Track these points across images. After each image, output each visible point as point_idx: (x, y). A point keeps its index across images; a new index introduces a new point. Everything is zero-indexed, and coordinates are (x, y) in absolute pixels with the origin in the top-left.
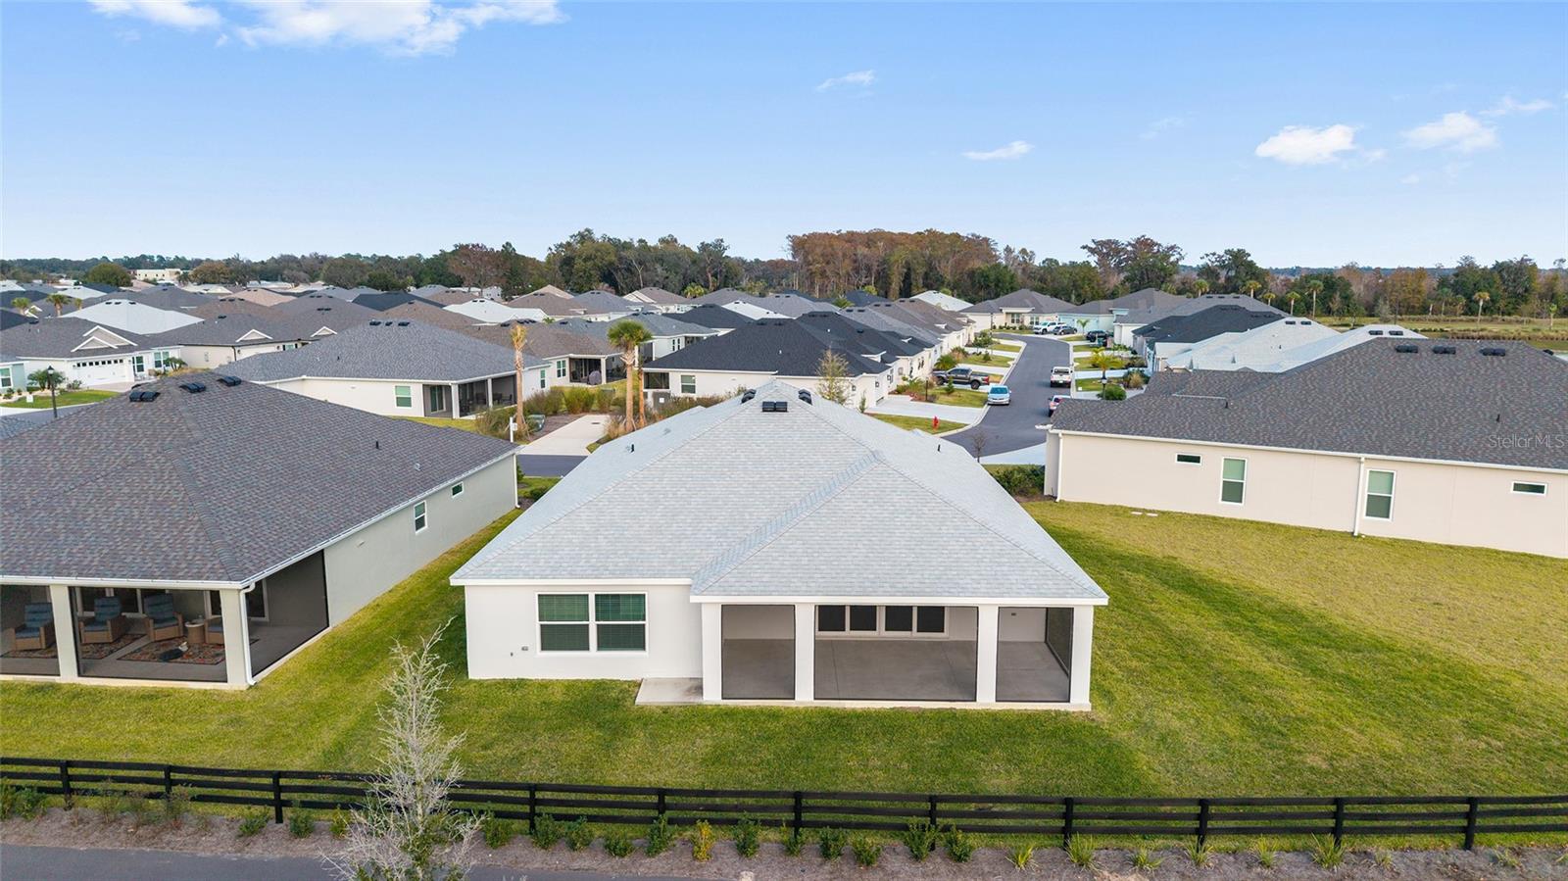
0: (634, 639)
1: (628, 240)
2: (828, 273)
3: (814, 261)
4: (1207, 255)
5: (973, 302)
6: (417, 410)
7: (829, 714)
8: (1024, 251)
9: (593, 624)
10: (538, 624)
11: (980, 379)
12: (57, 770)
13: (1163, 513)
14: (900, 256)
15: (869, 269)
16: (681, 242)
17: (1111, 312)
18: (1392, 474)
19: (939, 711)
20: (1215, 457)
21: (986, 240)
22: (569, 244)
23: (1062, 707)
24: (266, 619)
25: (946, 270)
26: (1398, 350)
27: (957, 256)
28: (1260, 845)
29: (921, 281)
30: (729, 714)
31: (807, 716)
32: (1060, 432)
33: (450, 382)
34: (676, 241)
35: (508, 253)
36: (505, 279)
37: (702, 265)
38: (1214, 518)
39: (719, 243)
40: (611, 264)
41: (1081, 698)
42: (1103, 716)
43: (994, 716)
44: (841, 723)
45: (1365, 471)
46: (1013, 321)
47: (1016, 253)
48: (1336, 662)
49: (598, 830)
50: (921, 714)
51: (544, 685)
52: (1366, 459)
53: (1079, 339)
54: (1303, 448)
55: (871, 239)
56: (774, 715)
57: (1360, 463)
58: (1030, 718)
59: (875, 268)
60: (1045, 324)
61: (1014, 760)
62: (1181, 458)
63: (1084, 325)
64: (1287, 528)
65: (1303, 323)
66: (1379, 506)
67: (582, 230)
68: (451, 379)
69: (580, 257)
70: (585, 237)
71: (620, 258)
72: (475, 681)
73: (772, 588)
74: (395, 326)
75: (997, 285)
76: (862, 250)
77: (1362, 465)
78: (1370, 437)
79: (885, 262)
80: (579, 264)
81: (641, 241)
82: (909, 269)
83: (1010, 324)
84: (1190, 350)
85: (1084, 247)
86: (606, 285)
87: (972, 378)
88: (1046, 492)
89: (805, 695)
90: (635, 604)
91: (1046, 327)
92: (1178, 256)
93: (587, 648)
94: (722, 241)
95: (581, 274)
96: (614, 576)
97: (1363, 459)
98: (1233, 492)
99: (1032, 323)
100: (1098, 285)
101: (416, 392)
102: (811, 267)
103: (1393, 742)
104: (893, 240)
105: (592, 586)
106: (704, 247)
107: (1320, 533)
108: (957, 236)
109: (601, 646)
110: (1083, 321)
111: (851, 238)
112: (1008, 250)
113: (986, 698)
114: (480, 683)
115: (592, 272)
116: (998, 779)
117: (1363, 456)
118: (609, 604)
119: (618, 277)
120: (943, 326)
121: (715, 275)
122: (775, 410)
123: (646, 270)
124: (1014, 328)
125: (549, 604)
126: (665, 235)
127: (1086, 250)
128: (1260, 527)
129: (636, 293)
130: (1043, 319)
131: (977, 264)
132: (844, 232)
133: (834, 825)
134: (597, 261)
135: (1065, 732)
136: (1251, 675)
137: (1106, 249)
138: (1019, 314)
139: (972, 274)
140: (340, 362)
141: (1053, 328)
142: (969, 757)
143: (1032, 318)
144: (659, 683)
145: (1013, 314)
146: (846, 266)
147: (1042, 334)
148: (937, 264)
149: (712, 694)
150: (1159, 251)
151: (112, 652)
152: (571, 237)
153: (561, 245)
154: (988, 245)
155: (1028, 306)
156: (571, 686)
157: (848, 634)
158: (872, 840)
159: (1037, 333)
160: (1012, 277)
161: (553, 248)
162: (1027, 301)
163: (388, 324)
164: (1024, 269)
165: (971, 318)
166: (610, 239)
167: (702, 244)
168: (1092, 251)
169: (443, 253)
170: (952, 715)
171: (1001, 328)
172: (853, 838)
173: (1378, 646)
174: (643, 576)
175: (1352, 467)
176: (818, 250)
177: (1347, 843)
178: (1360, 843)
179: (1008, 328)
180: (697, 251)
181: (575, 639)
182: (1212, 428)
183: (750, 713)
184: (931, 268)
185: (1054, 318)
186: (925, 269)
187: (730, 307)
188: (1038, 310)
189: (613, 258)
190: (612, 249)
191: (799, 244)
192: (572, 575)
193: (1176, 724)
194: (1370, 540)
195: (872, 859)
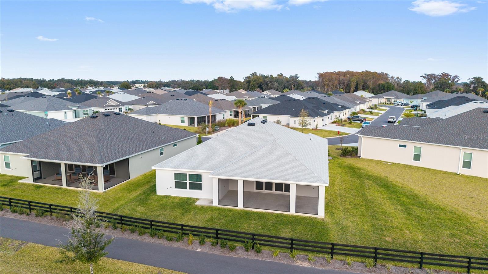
0: (199, 187)
1: (267, 75)
2: (330, 85)
3: (325, 81)
4: (470, 79)
5: (375, 94)
6: (186, 124)
7: (247, 212)
8: (398, 78)
9: (188, 182)
10: (174, 181)
11: (363, 119)
12: (48, 206)
13: (394, 163)
14: (354, 80)
15: (344, 83)
16: (284, 75)
17: (422, 98)
18: (472, 154)
19: (278, 214)
20: (411, 146)
21: (386, 74)
22: (249, 77)
23: (315, 216)
24: (115, 176)
25: (370, 84)
26: (484, 112)
27: (374, 79)
28: (349, 259)
29: (361, 88)
30: (219, 209)
31: (240, 213)
32: (362, 136)
33: (194, 117)
34: (283, 75)
35: (232, 79)
36: (230, 87)
37: (290, 82)
38: (410, 166)
39: (296, 76)
40: (261, 82)
41: (321, 214)
42: (327, 220)
43: (293, 217)
44: (248, 214)
45: (462, 153)
46: (388, 101)
47: (395, 78)
48: (419, 212)
49: (165, 234)
50: (272, 214)
51: (175, 198)
52: (462, 148)
53: (409, 107)
54: (441, 144)
55: (345, 74)
56: (231, 211)
57: (461, 150)
58: (305, 218)
59: (346, 83)
60: (398, 102)
61: (293, 229)
62: (400, 146)
63: (411, 103)
64: (434, 170)
65: (480, 103)
66: (467, 165)
67: (254, 72)
68: (195, 116)
69: (252, 80)
70: (254, 74)
71: (264, 81)
72: (158, 195)
73: (231, 175)
74: (183, 100)
76: (342, 77)
77: (461, 151)
78: (465, 141)
79: (349, 81)
80: (252, 83)
81: (271, 75)
82: (357, 84)
83: (387, 102)
84: (437, 111)
85: (421, 76)
86: (260, 89)
87: (360, 119)
88: (358, 155)
89: (240, 206)
90: (199, 177)
91: (398, 103)
92: (458, 79)
93: (186, 188)
94: (297, 75)
95: (252, 85)
96: (193, 169)
97: (461, 148)
98: (417, 157)
99: (394, 102)
100: (424, 89)
101: (186, 119)
102: (324, 83)
103: (420, 236)
104: (352, 74)
105: (188, 171)
106: (292, 77)
107: (446, 173)
108: (376, 73)
109: (190, 188)
110: (411, 101)
111: (339, 73)
112: (392, 77)
113: (293, 211)
114: (159, 196)
115: (256, 85)
116: (286, 233)
117: (461, 147)
118: (192, 177)
119: (263, 86)
120: (358, 102)
121: (294, 86)
122: (251, 125)
123: (272, 84)
124: (388, 103)
125: (177, 176)
126: (279, 73)
127: (422, 77)
128: (424, 169)
129: (266, 91)
130: (398, 100)
131: (382, 82)
132: (337, 71)
133: (225, 239)
134: (257, 82)
135: (313, 223)
136: (385, 213)
137: (430, 77)
138: (390, 99)
139: (379, 85)
140: (167, 110)
141: (401, 103)
142: (280, 227)
143: (394, 100)
144: (204, 199)
145: (388, 99)
146: (336, 82)
147: (397, 105)
148: (367, 82)
149: (215, 204)
150: (450, 77)
151: (77, 181)
152: (250, 74)
153: (247, 77)
154: (387, 76)
156: (181, 198)
157: (264, 191)
159: (395, 105)
160: (393, 86)
161: (245, 78)
162: (393, 95)
163: (181, 100)
164: (398, 84)
165: (371, 99)
166: (261, 75)
167: (291, 76)
168: (425, 78)
169: (215, 80)
170: (281, 215)
171: (383, 103)
172: (230, 243)
173: (439, 208)
174: (200, 170)
175: (458, 151)
176: (327, 78)
177: (379, 261)
178: (384, 262)
179: (386, 103)
180: (289, 78)
181: (183, 186)
182: (411, 136)
183: (225, 209)
184: (365, 83)
185: (402, 100)
186: (363, 84)
187: (291, 96)
188: (397, 97)
189: (262, 81)
190: (262, 78)
191: (321, 76)
192: (182, 168)
193: (350, 224)
194: (462, 176)
195: (233, 249)
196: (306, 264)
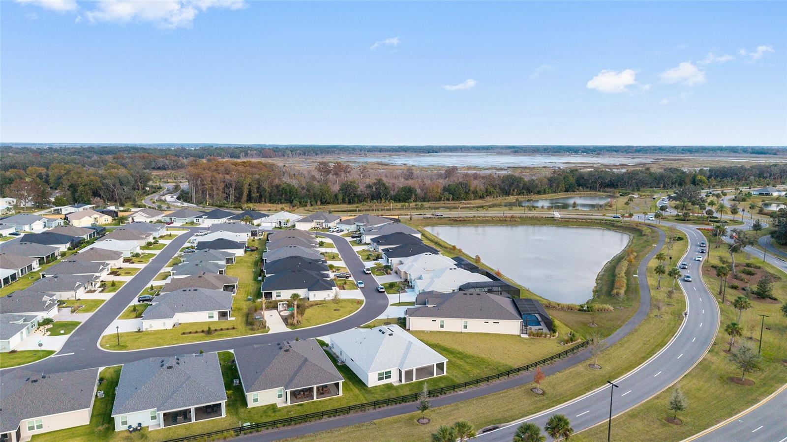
0: (390, 377)
2: (215, 189)
3: (207, 183)
6: (216, 318)
7: (418, 382)
9: (384, 376)
10: (378, 377)
11: (348, 275)
13: (430, 331)
14: (246, 181)
15: (231, 185)
17: (355, 224)
18: (467, 321)
20: (439, 320)
23: (443, 375)
25: (267, 186)
27: (270, 179)
28: (471, 386)
29: (255, 190)
30: (407, 384)
31: (415, 382)
33: (228, 310)
36: (40, 198)
38: (439, 331)
40: (97, 186)
41: (445, 373)
42: (448, 375)
43: (437, 378)
44: (421, 383)
48: (468, 360)
51: (379, 386)
52: (463, 319)
53: (347, 236)
54: (453, 318)
55: (227, 169)
56: (413, 383)
58: (440, 377)
59: (234, 185)
60: (332, 228)
62: (432, 321)
63: (348, 230)
64: (451, 332)
66: (465, 327)
69: (81, 184)
71: (103, 184)
74: (192, 291)
75: (290, 193)
76: (226, 176)
78: (464, 315)
79: (238, 182)
80: (81, 188)
82: (250, 186)
83: (317, 226)
86: (99, 198)
87: (346, 275)
88: (407, 328)
90: (390, 372)
93: (384, 379)
96: (388, 369)
98: (442, 326)
99: (326, 227)
101: (216, 314)
103: (479, 371)
104: (238, 170)
105: (384, 371)
107: (457, 332)
109: (386, 379)
113: (435, 376)
114: (370, 388)
118: (386, 373)
124: (320, 229)
125: (379, 374)
128: (447, 332)
131: (277, 182)
135: (444, 378)
138: (319, 222)
139: (277, 187)
140: (184, 307)
141: (335, 230)
142: (438, 383)
143: (325, 224)
145: (317, 222)
147: (332, 232)
148: (261, 181)
149: (404, 382)
155: (323, 220)
156: (383, 385)
158: (438, 394)
163: (190, 290)
170: (432, 378)
171: (314, 228)
172: (436, 394)
174: (391, 368)
177: (478, 384)
178: (480, 384)
179: (317, 228)
181: (382, 379)
182: (438, 315)
184: (260, 185)
185: (334, 225)
186: (257, 186)
188: (327, 220)
189: (99, 184)
190: (97, 179)
192: (382, 370)
193: (458, 374)
194: (465, 333)
195: (437, 396)
196: (461, 392)
